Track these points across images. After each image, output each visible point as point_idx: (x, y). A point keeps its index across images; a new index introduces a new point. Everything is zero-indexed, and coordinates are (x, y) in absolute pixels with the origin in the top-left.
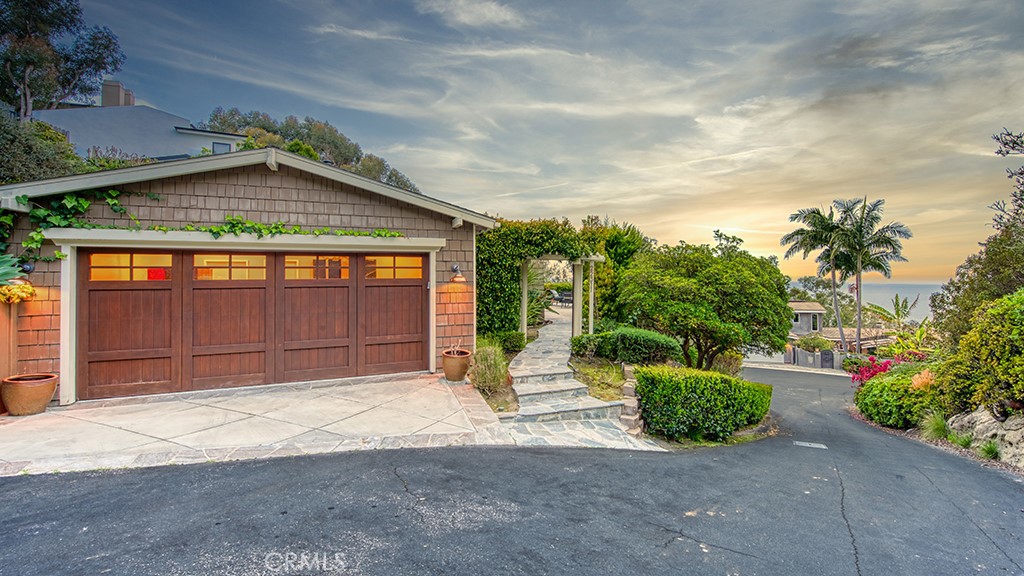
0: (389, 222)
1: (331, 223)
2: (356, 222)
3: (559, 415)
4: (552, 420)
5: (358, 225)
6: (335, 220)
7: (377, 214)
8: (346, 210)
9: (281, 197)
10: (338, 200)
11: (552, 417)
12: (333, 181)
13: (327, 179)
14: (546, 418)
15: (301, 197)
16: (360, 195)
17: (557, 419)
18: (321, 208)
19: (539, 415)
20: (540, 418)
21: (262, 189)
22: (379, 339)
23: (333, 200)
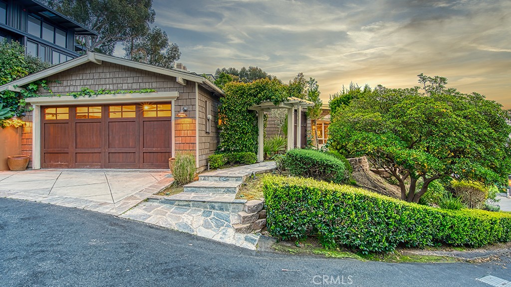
0: (150, 85)
1: (124, 88)
2: (135, 86)
3: (191, 203)
4: (185, 205)
5: (135, 88)
6: (125, 86)
7: (144, 81)
8: (130, 80)
9: (103, 77)
10: (127, 76)
11: (185, 203)
12: (124, 66)
13: (122, 65)
14: (181, 203)
15: (111, 76)
16: (136, 72)
17: (189, 205)
18: (119, 81)
19: (177, 200)
20: (177, 203)
21: (96, 74)
22: (149, 150)
23: (124, 76)
